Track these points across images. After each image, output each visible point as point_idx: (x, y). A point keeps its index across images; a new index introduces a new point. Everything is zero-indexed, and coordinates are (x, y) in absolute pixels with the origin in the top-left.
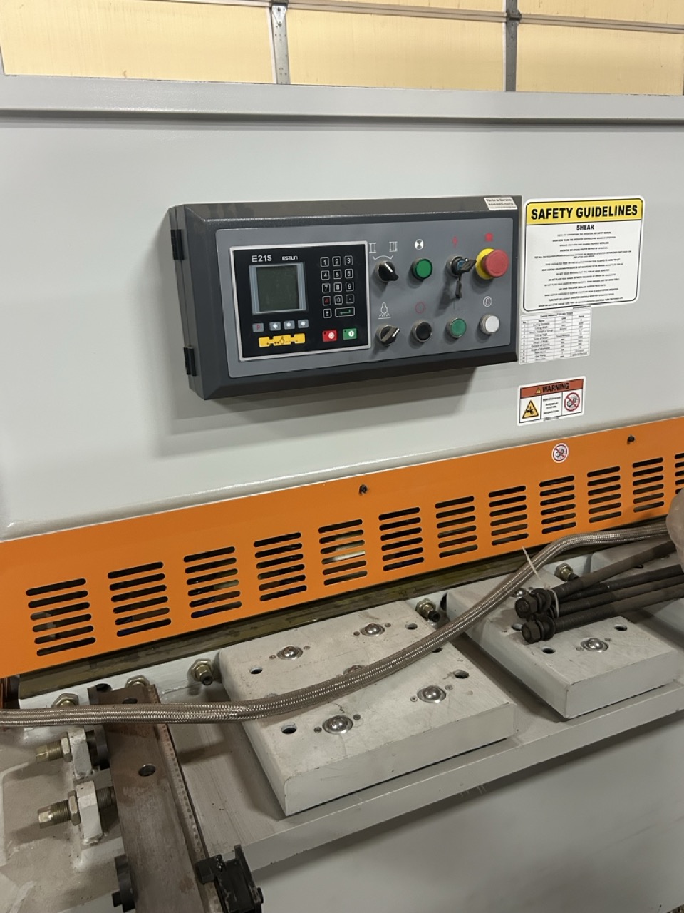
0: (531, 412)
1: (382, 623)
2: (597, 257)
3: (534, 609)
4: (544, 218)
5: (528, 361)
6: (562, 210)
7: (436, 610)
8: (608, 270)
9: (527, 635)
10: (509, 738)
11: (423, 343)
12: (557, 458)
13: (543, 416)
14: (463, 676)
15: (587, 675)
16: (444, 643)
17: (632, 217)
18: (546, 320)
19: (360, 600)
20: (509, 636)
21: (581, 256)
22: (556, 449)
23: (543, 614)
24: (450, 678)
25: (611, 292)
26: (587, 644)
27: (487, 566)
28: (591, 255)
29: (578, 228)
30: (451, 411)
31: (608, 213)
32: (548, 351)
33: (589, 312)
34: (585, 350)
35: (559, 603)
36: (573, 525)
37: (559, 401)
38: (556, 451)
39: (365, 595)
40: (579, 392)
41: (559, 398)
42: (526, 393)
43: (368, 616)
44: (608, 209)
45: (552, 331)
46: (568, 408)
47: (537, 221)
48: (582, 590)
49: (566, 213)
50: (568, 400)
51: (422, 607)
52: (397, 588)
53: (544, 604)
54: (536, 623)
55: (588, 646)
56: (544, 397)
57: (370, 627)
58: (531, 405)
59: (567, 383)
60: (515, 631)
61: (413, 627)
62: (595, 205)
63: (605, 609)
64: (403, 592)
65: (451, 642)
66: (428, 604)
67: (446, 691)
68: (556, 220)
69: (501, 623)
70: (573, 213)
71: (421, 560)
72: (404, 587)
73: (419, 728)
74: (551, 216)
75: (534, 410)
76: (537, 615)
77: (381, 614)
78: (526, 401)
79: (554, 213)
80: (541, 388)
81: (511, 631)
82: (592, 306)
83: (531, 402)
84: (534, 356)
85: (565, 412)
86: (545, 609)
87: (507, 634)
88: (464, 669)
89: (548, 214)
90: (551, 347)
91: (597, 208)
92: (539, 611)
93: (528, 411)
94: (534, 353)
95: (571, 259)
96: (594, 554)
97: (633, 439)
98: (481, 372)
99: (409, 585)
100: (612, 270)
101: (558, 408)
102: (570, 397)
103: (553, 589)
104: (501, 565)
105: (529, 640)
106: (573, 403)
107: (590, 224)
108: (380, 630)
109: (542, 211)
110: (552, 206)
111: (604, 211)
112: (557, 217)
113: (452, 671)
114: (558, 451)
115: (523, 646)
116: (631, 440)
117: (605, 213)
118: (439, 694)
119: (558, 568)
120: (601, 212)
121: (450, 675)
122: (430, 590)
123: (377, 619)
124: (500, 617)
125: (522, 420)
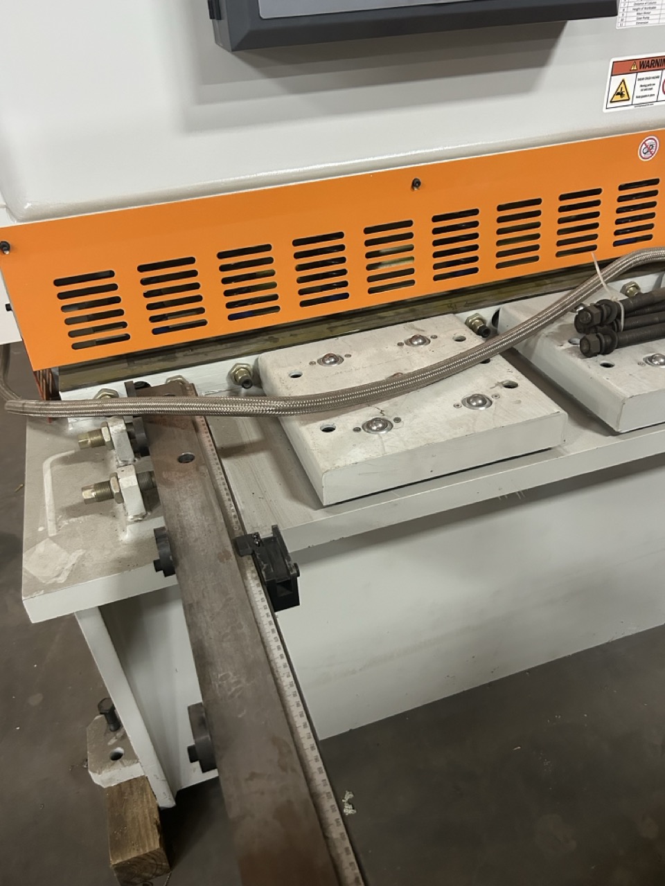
0: (621, 94)
1: (428, 335)
3: (597, 321)
5: (628, 24)
7: (487, 325)
9: (585, 348)
10: (554, 448)
12: (643, 155)
13: (636, 101)
14: (511, 386)
15: (647, 389)
16: (493, 354)
19: (406, 313)
20: (565, 350)
22: (644, 143)
23: (605, 327)
24: (498, 387)
26: (650, 360)
27: (547, 281)
32: (653, 12)
35: (625, 318)
36: (650, 237)
37: (657, 81)
39: (411, 308)
41: (658, 77)
42: (620, 68)
43: (413, 328)
51: (472, 322)
52: (447, 301)
53: (608, 317)
54: (598, 336)
55: (651, 361)
56: (641, 75)
57: (415, 338)
58: (623, 85)
60: (571, 346)
61: (461, 339)
64: (453, 305)
65: (501, 354)
66: (479, 319)
67: (492, 399)
69: (558, 337)
71: (475, 270)
72: (454, 300)
73: (460, 432)
75: (625, 93)
76: (599, 328)
77: (426, 326)
78: (617, 80)
80: (638, 62)
81: (568, 345)
83: (623, 81)
84: (635, 18)
85: (662, 96)
86: (609, 322)
87: (563, 347)
88: (514, 380)
90: (658, 7)
92: (601, 324)
93: (618, 94)
94: (635, 13)
99: (460, 299)
101: (655, 90)
103: (621, 301)
104: (562, 281)
105: (587, 353)
108: (425, 341)
113: (500, 381)
114: (647, 146)
115: (579, 360)
118: (485, 402)
119: (624, 287)
121: (498, 384)
122: (482, 304)
123: (423, 331)
124: (557, 331)
125: (610, 105)
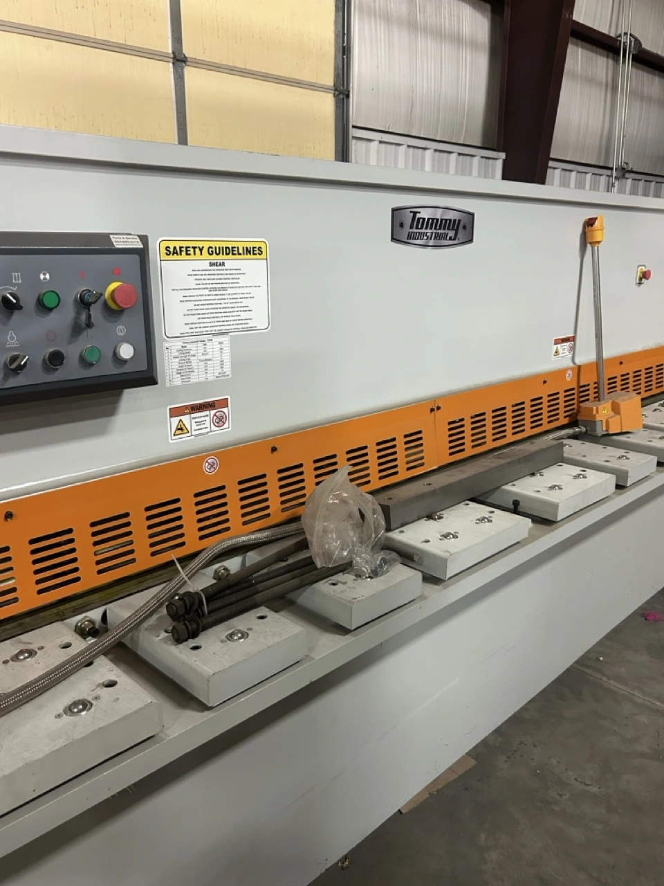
0: (181, 429)
1: (34, 647)
2: (230, 291)
3: (182, 611)
4: (177, 254)
5: (175, 383)
6: (194, 248)
7: (97, 626)
8: (241, 302)
9: (176, 636)
10: (157, 734)
11: (57, 369)
12: (208, 470)
13: (194, 433)
14: (111, 684)
15: (227, 664)
16: (96, 656)
17: (258, 256)
18: (189, 346)
19: (14, 628)
20: (161, 640)
21: (215, 289)
22: (207, 462)
23: (191, 614)
24: (99, 688)
25: (246, 321)
26: (230, 637)
27: (148, 577)
28: (224, 289)
29: (211, 265)
30: (101, 432)
31: (236, 252)
32: (192, 374)
33: (227, 339)
34: (227, 373)
35: (207, 605)
36: (228, 529)
37: (207, 418)
38: (207, 464)
39: (19, 622)
40: (225, 410)
41: (207, 416)
42: (175, 412)
43: (21, 642)
44: (236, 249)
45: (194, 356)
46: (216, 424)
47: (171, 257)
48: (229, 587)
49: (197, 250)
50: (215, 417)
51: (81, 625)
52: (55, 610)
53: (191, 606)
54: (185, 624)
56: (193, 415)
57: (21, 652)
58: (181, 423)
59: (214, 402)
60: (167, 634)
61: (67, 646)
62: (224, 245)
63: (248, 602)
64: (61, 613)
65: (105, 654)
67: (93, 702)
68: (188, 257)
69: (154, 629)
70: (205, 251)
71: (78, 579)
72: (61, 608)
73: (61, 743)
74: (184, 253)
75: (184, 428)
76: (186, 616)
77: (32, 639)
78: (175, 421)
79: (187, 251)
80: (189, 408)
81: (164, 635)
82: (230, 334)
83: (181, 420)
84: (179, 379)
85: (214, 428)
86: (194, 608)
87: (160, 638)
88: (113, 678)
89: (181, 251)
90: (196, 371)
91: (226, 248)
92: (187, 612)
93: (179, 429)
94: (179, 376)
95: (207, 292)
96: (249, 554)
97: (276, 449)
98: (128, 394)
99: (68, 606)
100: (245, 302)
101: (207, 424)
102: (217, 414)
103: (201, 590)
104: (162, 574)
105: (179, 640)
106: (221, 421)
107: (221, 261)
108: (31, 653)
109: (175, 248)
110: (185, 244)
111: (233, 251)
112: (190, 254)
113: (101, 682)
115: (173, 647)
116: (274, 449)
117: (234, 252)
118: (85, 705)
119: (216, 571)
120: (230, 251)
121: (98, 686)
122: (91, 607)
123: (30, 643)
124: (155, 623)
125: (174, 438)
